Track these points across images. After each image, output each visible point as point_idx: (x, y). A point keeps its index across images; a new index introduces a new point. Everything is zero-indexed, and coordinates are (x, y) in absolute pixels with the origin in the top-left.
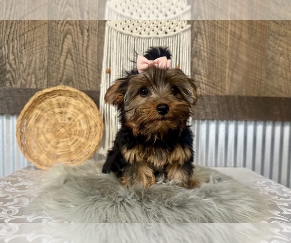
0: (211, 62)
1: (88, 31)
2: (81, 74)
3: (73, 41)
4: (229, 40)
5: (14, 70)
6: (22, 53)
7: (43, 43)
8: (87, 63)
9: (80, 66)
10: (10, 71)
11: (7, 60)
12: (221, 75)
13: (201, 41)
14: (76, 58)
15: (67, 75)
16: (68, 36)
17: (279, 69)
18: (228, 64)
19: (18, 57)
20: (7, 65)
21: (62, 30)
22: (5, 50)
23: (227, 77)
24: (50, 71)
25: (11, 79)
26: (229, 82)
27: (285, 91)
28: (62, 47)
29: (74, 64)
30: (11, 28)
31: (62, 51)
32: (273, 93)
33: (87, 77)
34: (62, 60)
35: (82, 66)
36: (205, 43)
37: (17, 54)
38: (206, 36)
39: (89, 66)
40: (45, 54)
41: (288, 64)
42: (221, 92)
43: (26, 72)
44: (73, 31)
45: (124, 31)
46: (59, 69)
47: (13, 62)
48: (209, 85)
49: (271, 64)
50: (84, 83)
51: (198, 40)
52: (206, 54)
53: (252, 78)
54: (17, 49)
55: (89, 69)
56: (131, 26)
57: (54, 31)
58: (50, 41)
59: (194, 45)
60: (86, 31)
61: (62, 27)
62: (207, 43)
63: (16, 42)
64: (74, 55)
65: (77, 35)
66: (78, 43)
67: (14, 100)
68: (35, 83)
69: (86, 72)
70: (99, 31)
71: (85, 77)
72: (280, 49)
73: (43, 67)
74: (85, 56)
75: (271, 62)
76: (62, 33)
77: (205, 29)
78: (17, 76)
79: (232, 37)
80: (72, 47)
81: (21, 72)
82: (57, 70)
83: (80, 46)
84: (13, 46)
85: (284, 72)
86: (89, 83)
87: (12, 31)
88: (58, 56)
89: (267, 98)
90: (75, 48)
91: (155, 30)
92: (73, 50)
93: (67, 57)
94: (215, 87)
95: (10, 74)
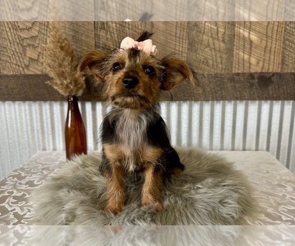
49: (194, 32)
53: (172, 50)
75: (194, 29)
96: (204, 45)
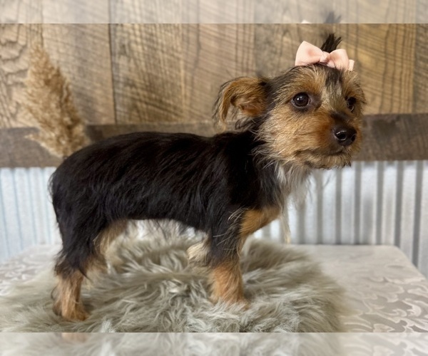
12: (173, 84)
48: (153, 105)
49: (266, 53)
52: (140, 47)
75: (265, 49)
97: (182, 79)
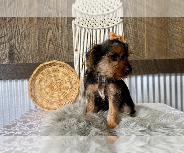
0: (136, 40)
1: (61, 27)
2: (59, 53)
3: (53, 34)
4: (145, 26)
5: (19, 53)
6: (23, 43)
7: (35, 36)
8: (62, 46)
9: (58, 48)
10: (17, 54)
11: (15, 47)
12: (142, 48)
13: (129, 28)
14: (56, 43)
15: (50, 54)
16: (50, 31)
17: (177, 41)
18: (146, 41)
19: (21, 45)
20: (15, 50)
21: (46, 27)
22: (13, 41)
23: (146, 48)
24: (40, 52)
25: (18, 58)
26: (147, 51)
27: (182, 55)
28: (47, 38)
29: (54, 47)
30: (16, 28)
31: (46, 40)
32: (174, 56)
33: (62, 54)
34: (47, 45)
35: (59, 48)
36: (131, 29)
37: (21, 43)
38: (131, 25)
39: (63, 48)
40: (37, 42)
41: (182, 38)
42: (143, 57)
43: (26, 53)
44: (52, 27)
45: (83, 26)
46: (46, 51)
47: (18, 48)
48: (135, 54)
49: (172, 39)
50: (61, 58)
51: (127, 28)
52: (132, 36)
53: (161, 48)
54: (20, 40)
55: (63, 50)
56: (87, 23)
57: (41, 28)
58: (40, 35)
59: (125, 31)
60: (60, 27)
61: (46, 26)
62: (132, 29)
63: (19, 36)
64: (54, 41)
65: (55, 30)
66: (56, 34)
67: (20, 71)
68: (32, 60)
69: (62, 51)
70: (68, 27)
71: (61, 54)
72: (177, 30)
73: (36, 50)
74: (60, 42)
75: (172, 38)
76: (46, 29)
77: (130, 21)
78: (21, 56)
79: (147, 25)
80: (53, 37)
81: (23, 54)
82: (44, 51)
83: (57, 36)
84: (18, 39)
85: (180, 43)
86: (64, 58)
87: (17, 30)
88: (44, 42)
89: (171, 59)
90: (54, 38)
91: (101, 24)
92: (53, 39)
93: (50, 43)
94: (139, 55)
95: (17, 55)
96: (177, 45)
97: (146, 46)
